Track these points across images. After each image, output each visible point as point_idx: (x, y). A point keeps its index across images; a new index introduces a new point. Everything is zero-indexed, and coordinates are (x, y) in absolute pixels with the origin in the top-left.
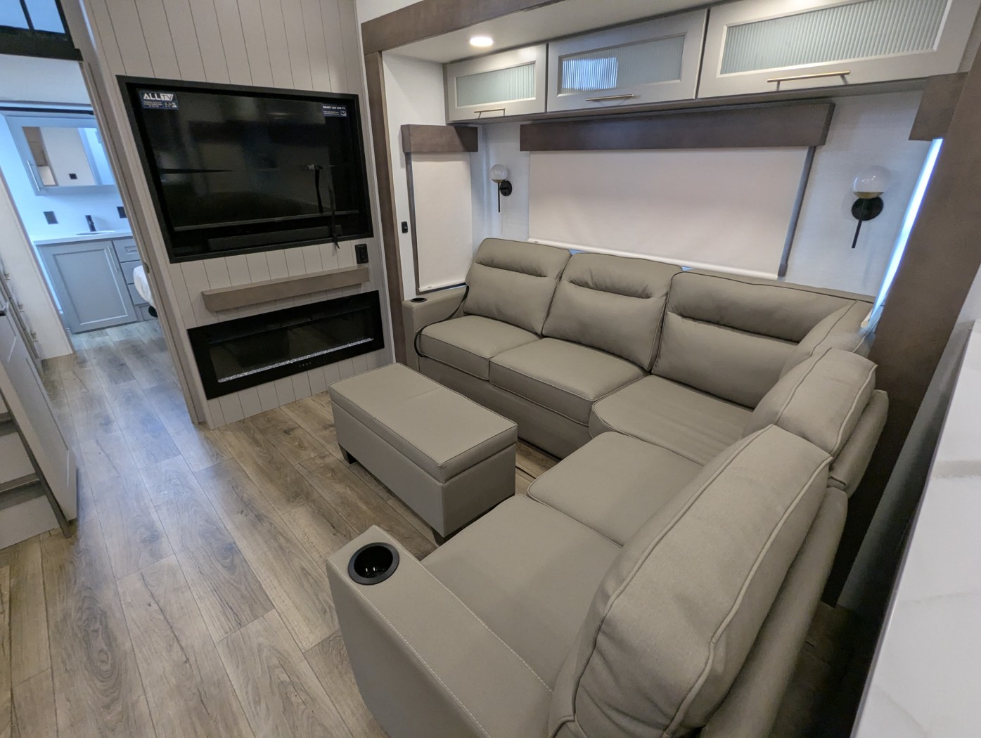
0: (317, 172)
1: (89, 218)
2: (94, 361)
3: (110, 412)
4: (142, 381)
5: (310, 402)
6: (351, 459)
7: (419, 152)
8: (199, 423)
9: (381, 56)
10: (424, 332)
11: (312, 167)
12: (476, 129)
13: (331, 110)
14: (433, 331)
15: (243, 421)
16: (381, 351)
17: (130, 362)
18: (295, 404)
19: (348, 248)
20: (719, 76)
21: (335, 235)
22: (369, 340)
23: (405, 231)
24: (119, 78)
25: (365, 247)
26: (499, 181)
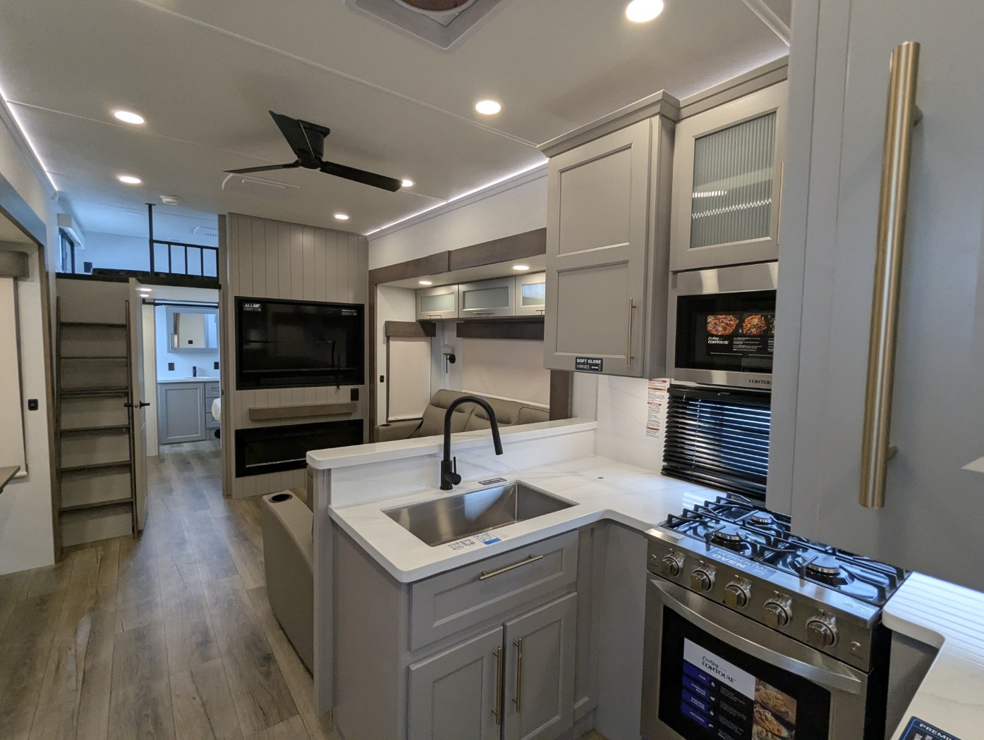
0: (334, 345)
1: (195, 368)
4: (198, 471)
7: (393, 336)
8: (228, 495)
9: (377, 287)
11: (330, 342)
12: (434, 324)
13: (347, 312)
15: (254, 497)
17: (193, 462)
19: (346, 390)
20: (522, 306)
21: (338, 381)
23: (382, 380)
24: (236, 297)
25: (357, 390)
26: (447, 355)
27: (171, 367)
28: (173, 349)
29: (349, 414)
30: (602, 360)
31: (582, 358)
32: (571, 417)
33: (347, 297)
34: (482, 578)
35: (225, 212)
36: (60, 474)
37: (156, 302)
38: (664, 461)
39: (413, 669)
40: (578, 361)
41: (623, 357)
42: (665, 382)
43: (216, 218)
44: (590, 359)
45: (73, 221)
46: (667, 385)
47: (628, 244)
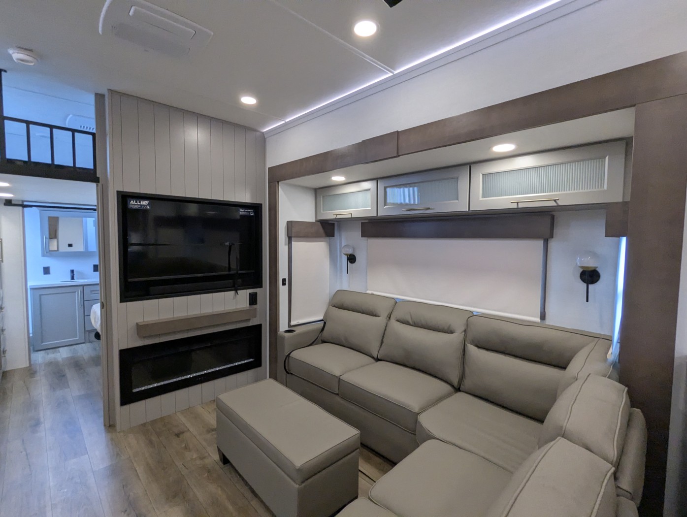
1: (72, 271)
2: (42, 373)
3: (41, 415)
4: (74, 389)
5: (200, 410)
6: (225, 460)
7: (294, 236)
8: (110, 426)
9: (278, 184)
10: (291, 355)
12: (334, 224)
13: (244, 211)
14: (298, 354)
15: (144, 425)
16: (259, 369)
17: (70, 374)
18: (189, 411)
19: (244, 294)
20: (481, 199)
21: (236, 286)
22: (251, 360)
23: (284, 284)
24: (117, 192)
25: (256, 294)
26: (346, 255)
27: (47, 271)
28: (47, 253)
29: (248, 320)
33: (244, 195)
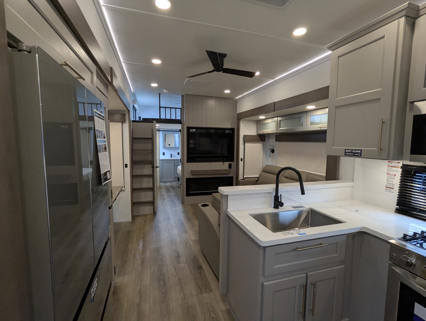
0: (222, 145)
1: (171, 154)
2: (163, 188)
3: (165, 197)
4: (173, 193)
7: (247, 141)
8: (183, 203)
9: (240, 120)
11: (221, 144)
12: (265, 136)
13: (228, 131)
15: (192, 204)
17: (171, 189)
19: (227, 164)
20: (309, 126)
21: (224, 160)
23: (241, 160)
24: (187, 127)
25: (231, 164)
26: (270, 149)
27: (164, 154)
28: (165, 147)
29: (228, 174)
30: (361, 150)
31: (349, 150)
32: (338, 180)
33: (227, 125)
34: (297, 250)
35: (184, 94)
36: (133, 190)
37: (160, 130)
38: (397, 205)
39: (265, 284)
40: (346, 151)
41: (376, 149)
42: (399, 163)
43: (181, 96)
44: (354, 150)
45: (137, 102)
46: (401, 165)
47: (381, 89)
